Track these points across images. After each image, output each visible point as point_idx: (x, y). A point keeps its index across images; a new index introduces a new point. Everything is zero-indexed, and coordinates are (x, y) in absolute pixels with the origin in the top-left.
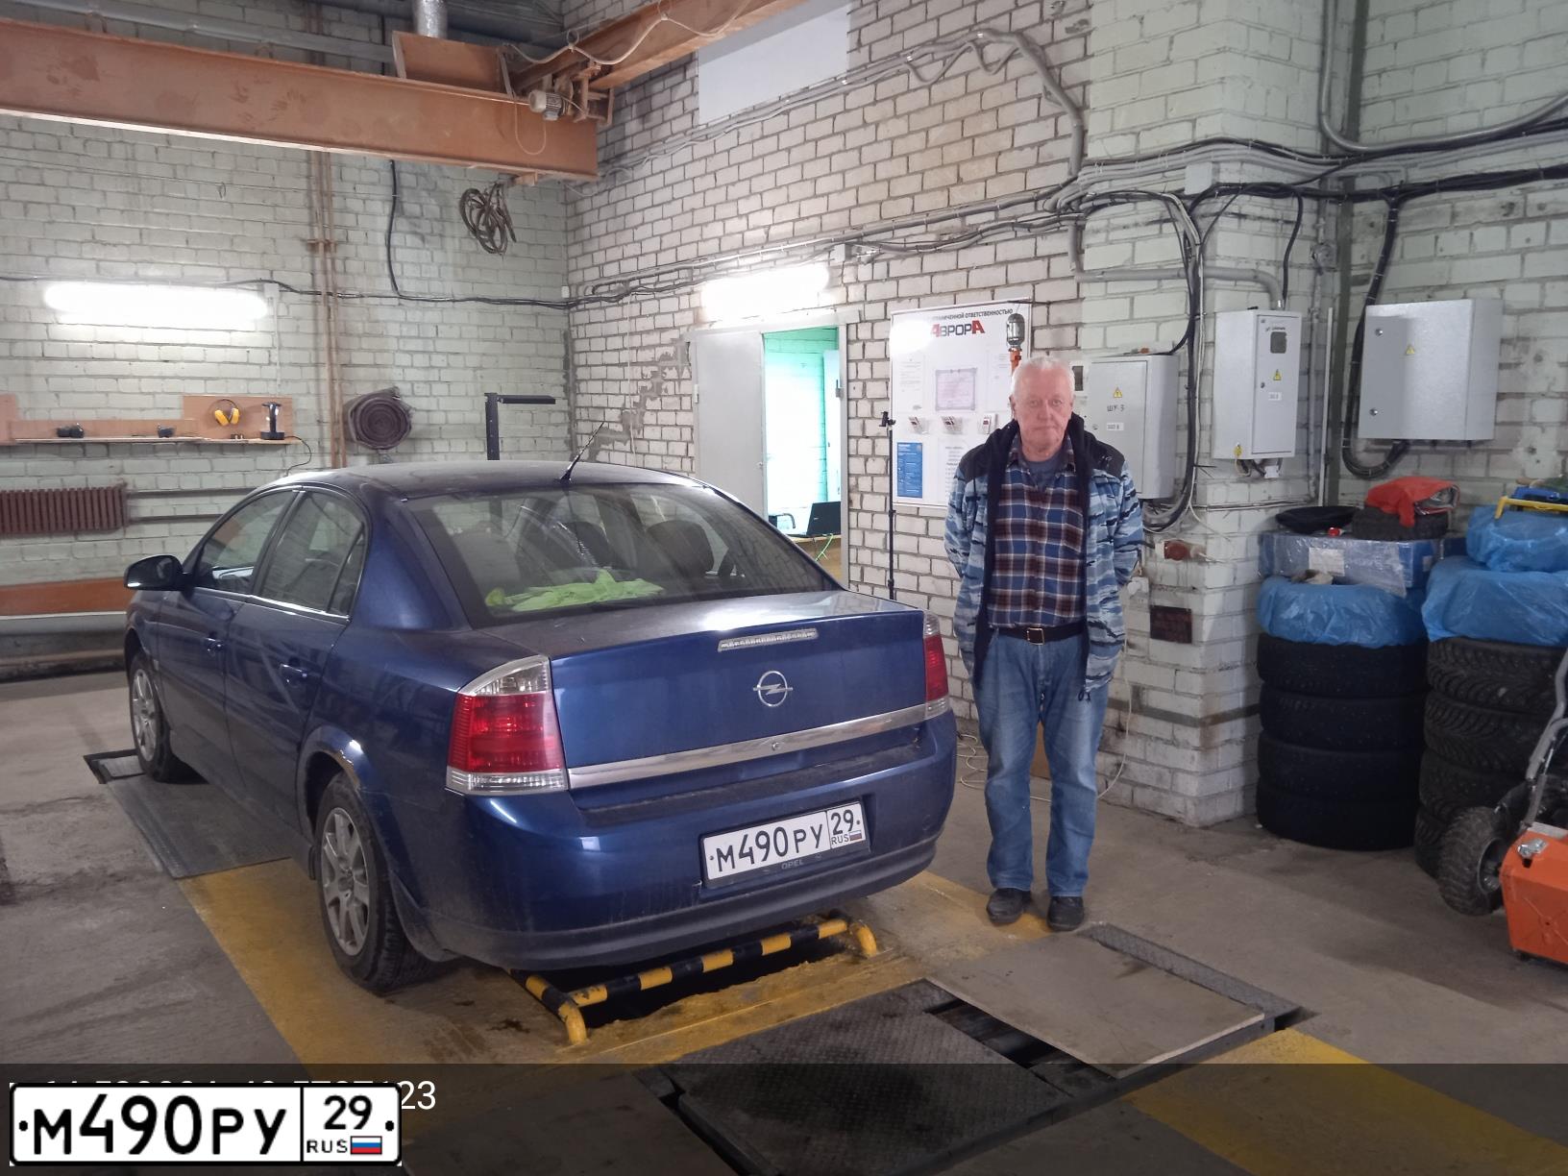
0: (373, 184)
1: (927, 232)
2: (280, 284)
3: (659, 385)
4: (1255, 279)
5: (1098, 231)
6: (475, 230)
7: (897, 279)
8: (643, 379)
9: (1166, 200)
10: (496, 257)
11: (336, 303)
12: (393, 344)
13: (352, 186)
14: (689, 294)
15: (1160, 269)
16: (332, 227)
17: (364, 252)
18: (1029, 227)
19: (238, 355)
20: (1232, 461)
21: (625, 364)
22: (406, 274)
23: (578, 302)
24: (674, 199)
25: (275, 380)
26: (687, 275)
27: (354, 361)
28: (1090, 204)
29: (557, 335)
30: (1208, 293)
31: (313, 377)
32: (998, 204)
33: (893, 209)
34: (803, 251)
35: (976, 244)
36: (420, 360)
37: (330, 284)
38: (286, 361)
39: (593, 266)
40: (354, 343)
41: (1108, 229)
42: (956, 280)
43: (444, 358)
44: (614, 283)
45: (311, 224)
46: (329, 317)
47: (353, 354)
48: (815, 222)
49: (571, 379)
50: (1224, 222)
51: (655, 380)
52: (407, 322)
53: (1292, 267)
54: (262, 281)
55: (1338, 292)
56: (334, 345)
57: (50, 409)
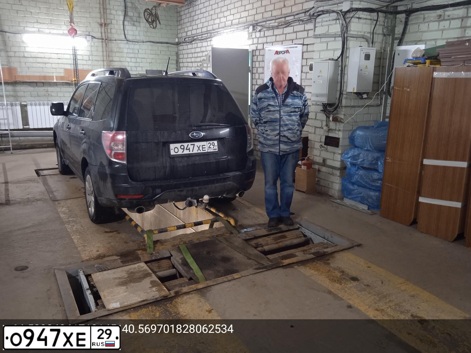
0: (119, 6)
1: (275, 22)
2: (92, 36)
3: (202, 69)
5: (319, 22)
6: (148, 22)
8: (197, 67)
9: (337, 13)
10: (153, 29)
11: (108, 42)
12: (125, 55)
13: (112, 6)
14: (210, 41)
15: (335, 34)
16: (107, 19)
17: (116, 27)
18: (303, 21)
19: (80, 57)
20: (351, 93)
21: (193, 62)
22: (129, 34)
23: (180, 43)
24: (206, 11)
25: (91, 65)
26: (209, 35)
27: (114, 60)
28: (318, 14)
29: (174, 53)
30: (348, 42)
31: (102, 64)
32: (295, 14)
33: (266, 15)
34: (242, 28)
35: (288, 26)
36: (133, 60)
37: (106, 36)
38: (94, 59)
39: (185, 32)
40: (114, 54)
41: (322, 22)
42: (282, 37)
43: (140, 59)
44: (190, 37)
45: (101, 18)
46: (106, 46)
47: (114, 57)
48: (245, 19)
49: (178, 67)
50: (354, 20)
51: (201, 67)
53: (375, 34)
54: (86, 35)
55: (390, 42)
56: (107, 55)
57: (26, 72)
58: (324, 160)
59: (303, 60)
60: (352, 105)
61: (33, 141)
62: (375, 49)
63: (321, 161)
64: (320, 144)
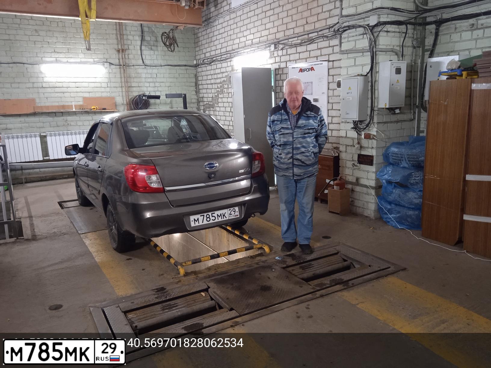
0: (136, 31)
1: (298, 40)
2: (109, 63)
3: (222, 90)
4: (392, 51)
5: (345, 38)
6: (165, 44)
7: (290, 55)
8: (218, 88)
9: (364, 27)
10: (171, 53)
11: (126, 68)
12: (143, 80)
13: (129, 32)
14: (230, 61)
15: (363, 49)
16: (124, 45)
17: (134, 52)
19: (99, 85)
20: (384, 108)
21: (213, 84)
22: (147, 58)
23: (199, 65)
24: (225, 32)
25: (109, 92)
26: (229, 55)
27: (132, 86)
28: (343, 30)
29: (193, 76)
30: (377, 56)
31: (121, 90)
32: (318, 30)
33: (288, 33)
34: (263, 47)
35: (312, 43)
36: (152, 85)
37: (124, 62)
38: (112, 86)
39: (203, 54)
40: (132, 80)
41: (348, 37)
42: (306, 55)
43: (159, 84)
44: (209, 59)
45: (118, 44)
46: (124, 72)
47: (132, 83)
48: (266, 37)
49: (198, 89)
50: (382, 34)
51: (221, 88)
52: (147, 73)
53: (405, 47)
54: (104, 62)
55: (421, 54)
56: (126, 81)
57: (45, 103)
58: (357, 179)
59: (329, 77)
60: (384, 120)
61: (53, 172)
62: (406, 62)
63: (354, 181)
64: (353, 162)
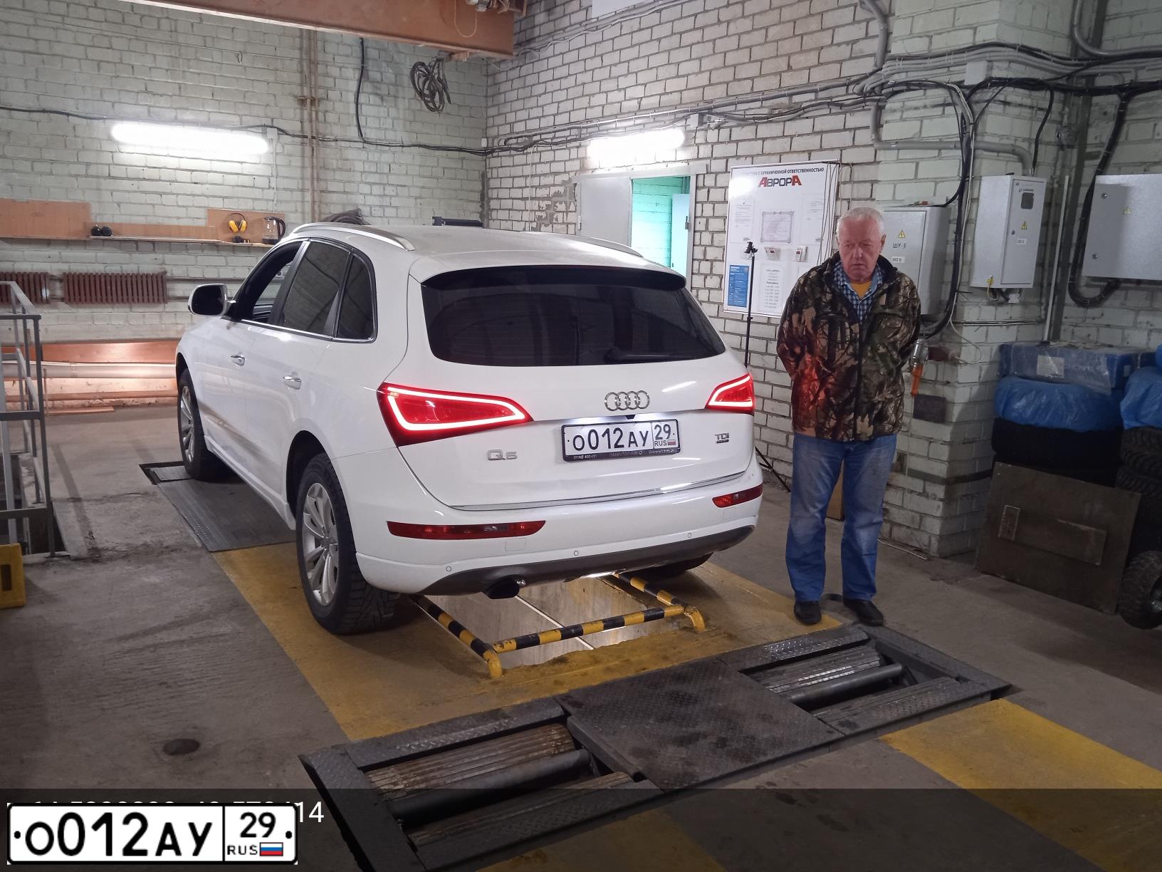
0: (348, 56)
1: (762, 107)
2: (279, 129)
3: (552, 215)
4: (1013, 152)
5: (895, 111)
6: (421, 94)
7: (737, 142)
8: (539, 210)
9: (950, 89)
10: (435, 114)
11: (318, 144)
12: (357, 177)
13: (331, 57)
14: (578, 147)
15: (941, 141)
16: (318, 87)
17: (339, 107)
18: (841, 106)
19: (247, 181)
20: (985, 289)
21: (527, 199)
22: (369, 125)
23: (493, 151)
24: (569, 75)
25: (273, 200)
26: (579, 133)
27: (330, 189)
28: (891, 89)
29: (476, 175)
30: (978, 162)
31: (300, 199)
32: (818, 87)
33: (736, 89)
34: (666, 118)
35: (799, 117)
36: (376, 190)
37: (314, 131)
38: (281, 186)
39: (506, 124)
40: (330, 175)
41: (903, 110)
42: (783, 144)
43: (394, 188)
44: (521, 137)
45: (301, 85)
46: (313, 155)
47: (329, 183)
49: (486, 208)
50: (993, 107)
51: (548, 212)
52: (368, 161)
53: (1042, 143)
54: (265, 126)
56: (315, 176)
57: (113, 215)
59: (839, 202)
60: (980, 318)
62: (1045, 180)
